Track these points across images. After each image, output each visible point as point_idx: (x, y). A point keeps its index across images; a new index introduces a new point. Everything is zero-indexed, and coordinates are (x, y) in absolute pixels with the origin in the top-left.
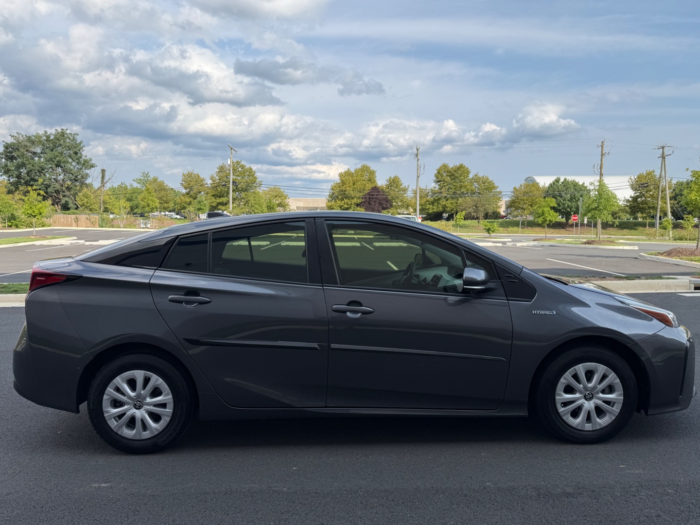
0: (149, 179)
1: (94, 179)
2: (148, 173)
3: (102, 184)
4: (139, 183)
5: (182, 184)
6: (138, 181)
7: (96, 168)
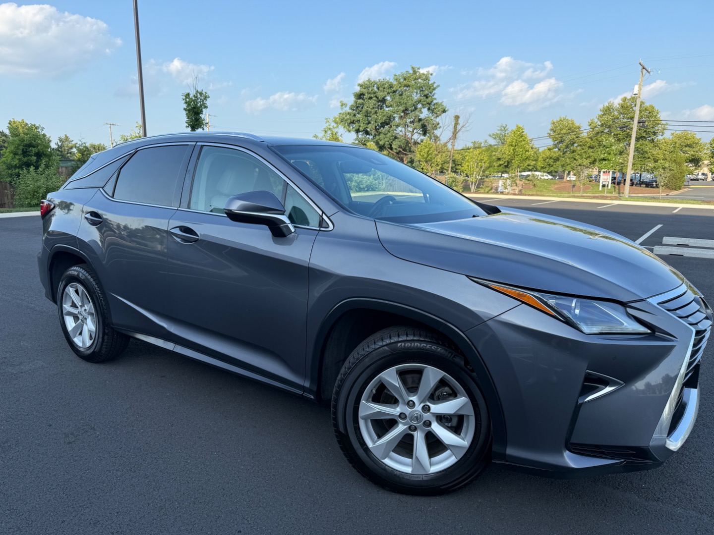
0: (506, 132)
1: (445, 128)
2: (506, 126)
3: (454, 133)
4: (495, 138)
5: (550, 134)
6: (494, 137)
7: (447, 113)
